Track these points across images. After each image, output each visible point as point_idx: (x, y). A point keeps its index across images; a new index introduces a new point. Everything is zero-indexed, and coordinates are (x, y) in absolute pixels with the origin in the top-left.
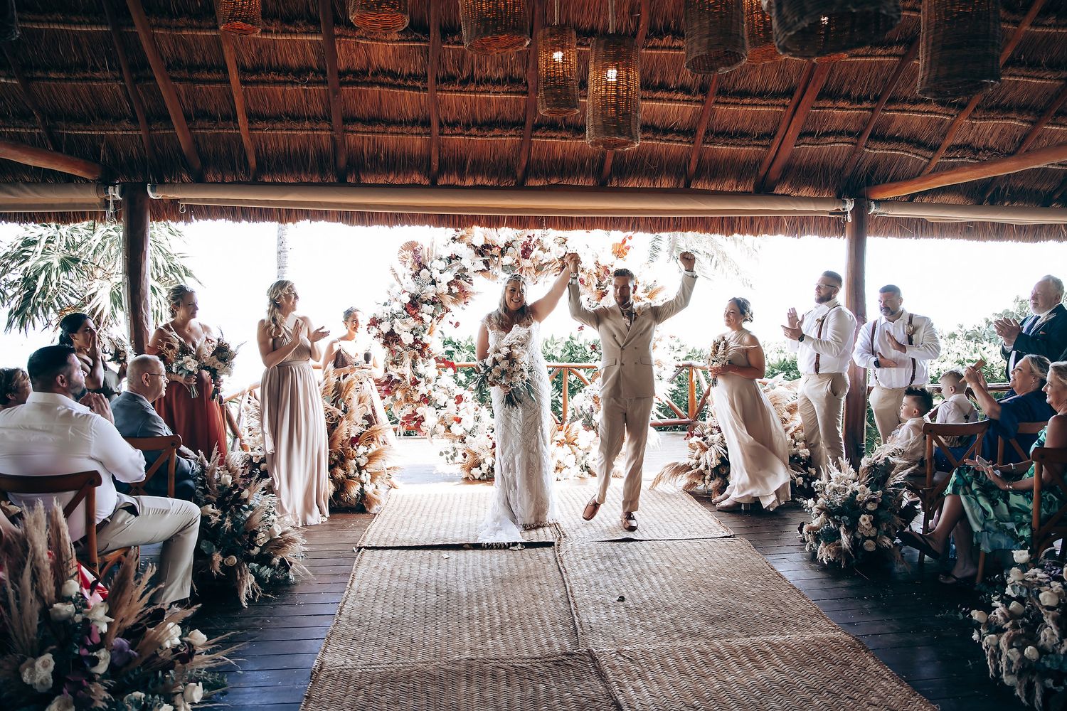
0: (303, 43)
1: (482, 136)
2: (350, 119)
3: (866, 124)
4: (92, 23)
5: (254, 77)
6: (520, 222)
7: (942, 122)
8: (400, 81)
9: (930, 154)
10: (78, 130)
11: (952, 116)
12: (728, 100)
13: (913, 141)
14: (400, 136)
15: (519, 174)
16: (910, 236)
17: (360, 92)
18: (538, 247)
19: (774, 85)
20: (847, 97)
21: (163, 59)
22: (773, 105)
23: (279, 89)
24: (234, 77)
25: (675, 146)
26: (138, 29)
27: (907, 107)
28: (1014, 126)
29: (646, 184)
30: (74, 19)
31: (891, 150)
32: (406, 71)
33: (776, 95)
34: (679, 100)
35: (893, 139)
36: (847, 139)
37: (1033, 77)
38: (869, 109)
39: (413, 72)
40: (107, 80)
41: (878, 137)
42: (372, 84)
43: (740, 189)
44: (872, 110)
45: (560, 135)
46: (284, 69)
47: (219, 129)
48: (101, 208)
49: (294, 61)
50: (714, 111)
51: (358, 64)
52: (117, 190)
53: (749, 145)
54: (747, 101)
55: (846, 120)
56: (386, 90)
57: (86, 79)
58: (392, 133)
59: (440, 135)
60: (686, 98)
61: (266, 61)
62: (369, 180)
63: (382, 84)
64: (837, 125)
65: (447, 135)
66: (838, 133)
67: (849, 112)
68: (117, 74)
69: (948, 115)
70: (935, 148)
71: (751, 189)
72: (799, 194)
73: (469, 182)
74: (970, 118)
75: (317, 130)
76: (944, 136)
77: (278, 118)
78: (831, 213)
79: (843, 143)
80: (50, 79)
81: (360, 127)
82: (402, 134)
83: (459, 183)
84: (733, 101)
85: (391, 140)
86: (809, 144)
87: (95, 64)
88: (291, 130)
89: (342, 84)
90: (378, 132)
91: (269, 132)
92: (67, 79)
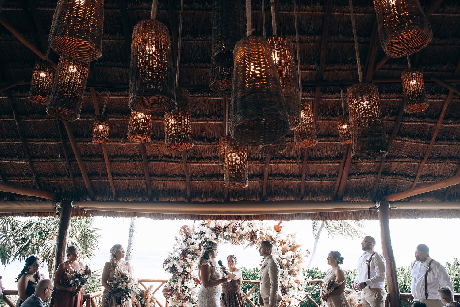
0: (133, 145)
1: (208, 181)
2: (153, 175)
3: (379, 168)
4: (56, 141)
5: (114, 159)
6: (228, 218)
7: (415, 166)
8: (172, 160)
9: (413, 180)
10: (49, 180)
11: (418, 163)
12: (314, 161)
13: (403, 174)
14: (174, 182)
15: (226, 196)
16: (412, 217)
17: (156, 164)
18: (239, 228)
19: (333, 154)
21: (81, 153)
22: (334, 163)
23: (124, 164)
24: (106, 159)
25: (294, 182)
26: (71, 143)
27: (396, 160)
28: (450, 166)
29: (283, 199)
31: (394, 179)
32: (174, 155)
33: (335, 158)
34: (292, 163)
35: (393, 174)
36: (372, 175)
37: (451, 144)
38: (379, 162)
39: (177, 156)
40: (60, 161)
41: (386, 173)
42: (161, 161)
43: (327, 199)
44: (380, 162)
46: (126, 156)
47: (101, 179)
48: (53, 211)
49: (130, 153)
50: (308, 167)
51: (155, 154)
52: (60, 204)
53: (327, 180)
54: (322, 161)
55: (369, 167)
56: (167, 163)
57: (53, 161)
58: (170, 180)
59: (190, 181)
60: (295, 161)
61: (119, 153)
62: (162, 200)
63: (165, 161)
64: (366, 169)
65: (193, 181)
66: (367, 173)
67: (370, 163)
68: (64, 159)
69: (416, 162)
70: (414, 177)
71: (332, 199)
72: (355, 201)
73: (205, 200)
74: (426, 163)
75: (140, 180)
76: (417, 171)
77: (124, 175)
78: (370, 209)
79: (371, 177)
80: (40, 162)
81: (156, 178)
82: (175, 180)
83: (201, 201)
84: (316, 162)
85: (170, 183)
86: (354, 178)
87: (56, 156)
88: (129, 180)
89: (149, 161)
90: (164, 180)
91: (120, 181)
92: (46, 162)
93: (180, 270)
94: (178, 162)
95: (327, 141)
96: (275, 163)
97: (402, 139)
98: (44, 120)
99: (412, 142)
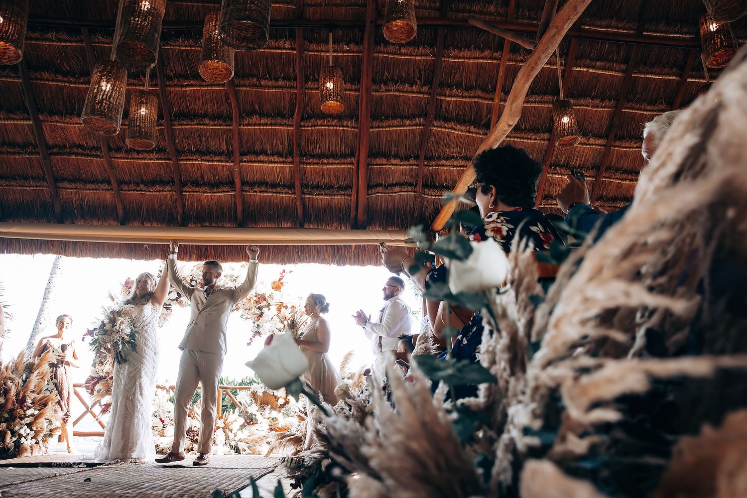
0: (23, 125)
1: (148, 191)
2: (60, 179)
3: (417, 176)
8: (87, 151)
12: (311, 161)
17: (64, 159)
19: (340, 149)
20: (396, 156)
22: (343, 164)
23: (11, 157)
25: (285, 196)
27: (444, 162)
32: (90, 145)
33: (344, 156)
34: (277, 162)
35: (442, 187)
36: (409, 189)
38: (415, 165)
39: (95, 145)
41: (430, 186)
42: (70, 154)
44: (418, 166)
45: (201, 190)
46: (13, 144)
49: (19, 139)
51: (60, 140)
53: (337, 195)
54: (325, 161)
55: (404, 173)
56: (80, 157)
58: (90, 189)
59: (119, 190)
60: (281, 160)
63: (76, 154)
64: (398, 177)
66: (401, 184)
75: (39, 186)
77: (13, 178)
78: (406, 242)
79: (407, 191)
81: (67, 184)
82: (96, 189)
84: (315, 161)
85: (90, 194)
86: (382, 193)
88: (23, 186)
90: (80, 189)
91: (7, 187)
94: (97, 156)
96: (250, 161)
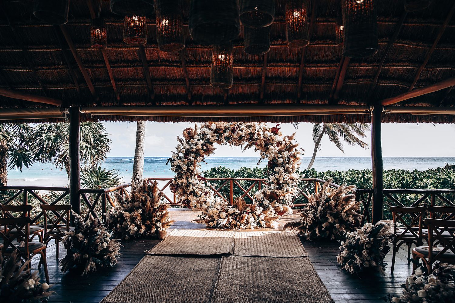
0: (133, 50)
2: (154, 80)
3: (376, 72)
4: (56, 48)
5: (116, 65)
6: (228, 120)
7: (413, 70)
8: (172, 64)
9: (410, 84)
10: (55, 87)
11: (417, 67)
12: (311, 65)
13: (400, 79)
14: (174, 86)
15: (225, 99)
16: (405, 122)
17: (157, 68)
18: (238, 129)
19: (330, 57)
20: (365, 61)
21: (82, 59)
22: (331, 66)
23: (126, 69)
24: (108, 65)
25: (291, 85)
26: (71, 49)
27: (395, 64)
29: (280, 102)
30: (50, 47)
31: (390, 83)
32: (173, 60)
33: (332, 62)
34: (289, 66)
35: (390, 78)
36: (369, 79)
38: (376, 66)
39: (176, 60)
40: (62, 68)
41: (383, 78)
42: (161, 65)
43: (323, 103)
44: (378, 66)
45: (240, 83)
46: (127, 61)
47: (105, 85)
48: (62, 117)
49: (130, 58)
50: (305, 70)
51: (155, 58)
52: (68, 110)
53: (323, 84)
54: (320, 65)
55: (367, 71)
56: (167, 67)
58: (171, 85)
59: (190, 84)
60: (292, 65)
61: (120, 58)
62: (165, 104)
63: (165, 65)
64: (363, 73)
65: (193, 84)
66: (364, 77)
67: (367, 67)
68: (66, 66)
69: (415, 66)
70: (411, 82)
71: (328, 103)
72: (350, 104)
73: (205, 104)
74: (426, 67)
75: (142, 84)
76: (415, 76)
77: (126, 80)
78: (363, 112)
79: (367, 81)
80: (43, 69)
81: (158, 83)
82: (175, 84)
83: (201, 104)
84: (313, 65)
85: (172, 88)
86: (351, 82)
87: (58, 63)
88: (132, 85)
89: (150, 66)
90: (166, 84)
91: (123, 86)
92: (49, 69)
93: (185, 168)
94: (178, 66)
95: (326, 44)
96: (272, 66)
97: (403, 42)
98: (41, 26)
99: (413, 45)
